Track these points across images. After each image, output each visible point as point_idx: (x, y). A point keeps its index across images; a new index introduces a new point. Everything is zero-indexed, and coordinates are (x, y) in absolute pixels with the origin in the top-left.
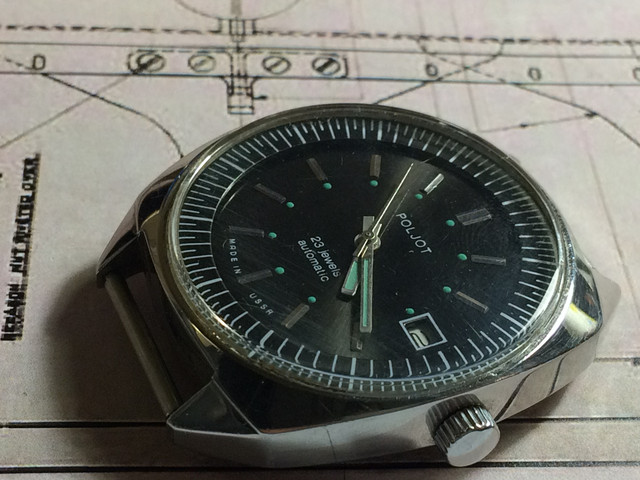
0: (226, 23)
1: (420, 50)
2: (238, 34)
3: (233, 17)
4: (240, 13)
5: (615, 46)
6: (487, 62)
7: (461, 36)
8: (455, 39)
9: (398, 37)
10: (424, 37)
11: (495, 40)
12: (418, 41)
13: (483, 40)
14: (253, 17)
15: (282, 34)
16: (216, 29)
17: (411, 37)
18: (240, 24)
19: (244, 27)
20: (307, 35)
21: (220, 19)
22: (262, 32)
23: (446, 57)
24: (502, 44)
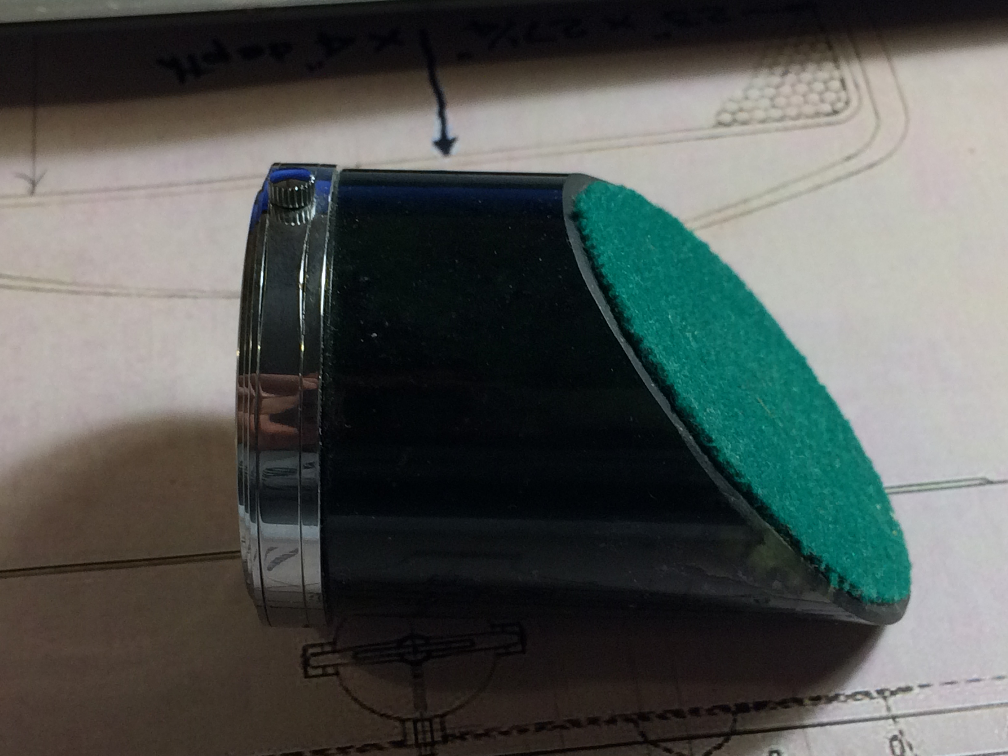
0: (409, 725)
1: (640, 739)
2: (426, 745)
3: (417, 715)
4: (426, 707)
5: (866, 701)
6: (719, 747)
7: (686, 709)
8: (678, 714)
9: (612, 721)
10: (644, 717)
11: (725, 709)
12: (636, 724)
13: (710, 712)
14: (440, 712)
15: (478, 736)
16: (399, 738)
17: (628, 719)
18: (427, 724)
19: (432, 731)
20: (505, 733)
21: (403, 721)
22: (454, 737)
23: (669, 745)
24: (735, 713)
